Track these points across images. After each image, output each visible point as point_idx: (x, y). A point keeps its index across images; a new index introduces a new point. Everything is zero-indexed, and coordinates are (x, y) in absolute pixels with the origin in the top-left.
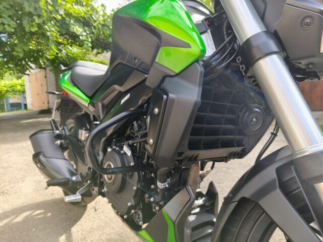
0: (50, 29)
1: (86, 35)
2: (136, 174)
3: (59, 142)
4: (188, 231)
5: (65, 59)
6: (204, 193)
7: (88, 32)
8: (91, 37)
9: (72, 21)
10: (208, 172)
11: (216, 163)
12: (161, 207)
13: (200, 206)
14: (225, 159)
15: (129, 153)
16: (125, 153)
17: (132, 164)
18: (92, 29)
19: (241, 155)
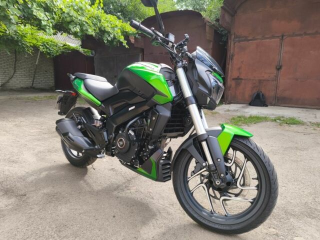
0: (14, 13)
1: (48, 21)
2: (137, 143)
3: (80, 127)
4: (160, 166)
5: (13, 36)
6: (166, 152)
7: (49, 18)
8: (51, 22)
9: (35, 6)
10: (168, 143)
11: (172, 139)
12: (148, 158)
13: (165, 157)
14: (176, 137)
15: (133, 134)
16: (130, 134)
17: (135, 139)
18: (52, 14)
19: (183, 135)
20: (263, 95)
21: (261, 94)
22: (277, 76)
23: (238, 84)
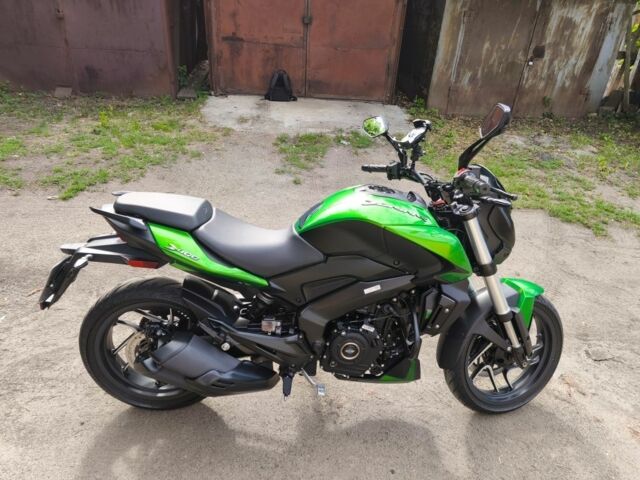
15: (372, 329)
16: (365, 330)
17: (378, 337)
20: (288, 78)
21: (285, 77)
22: (304, 39)
23: (235, 52)
